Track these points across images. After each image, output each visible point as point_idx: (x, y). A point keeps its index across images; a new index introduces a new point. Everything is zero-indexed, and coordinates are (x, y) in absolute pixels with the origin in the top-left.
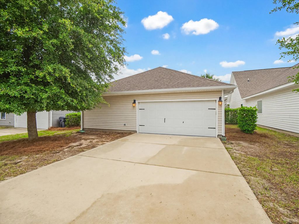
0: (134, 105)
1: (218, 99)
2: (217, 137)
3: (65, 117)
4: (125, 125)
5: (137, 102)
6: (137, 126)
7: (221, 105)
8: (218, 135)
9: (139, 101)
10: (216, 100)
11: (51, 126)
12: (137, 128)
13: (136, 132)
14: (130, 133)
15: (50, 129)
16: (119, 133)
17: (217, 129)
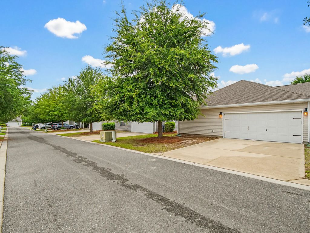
0: (220, 116)
1: (303, 110)
2: (302, 143)
3: (164, 125)
4: (212, 131)
5: (223, 114)
6: (223, 133)
7: (307, 115)
8: (304, 142)
9: (224, 113)
10: (301, 111)
11: (155, 131)
12: (223, 134)
13: (222, 137)
14: (217, 137)
15: (154, 133)
16: (208, 137)
17: (302, 136)
